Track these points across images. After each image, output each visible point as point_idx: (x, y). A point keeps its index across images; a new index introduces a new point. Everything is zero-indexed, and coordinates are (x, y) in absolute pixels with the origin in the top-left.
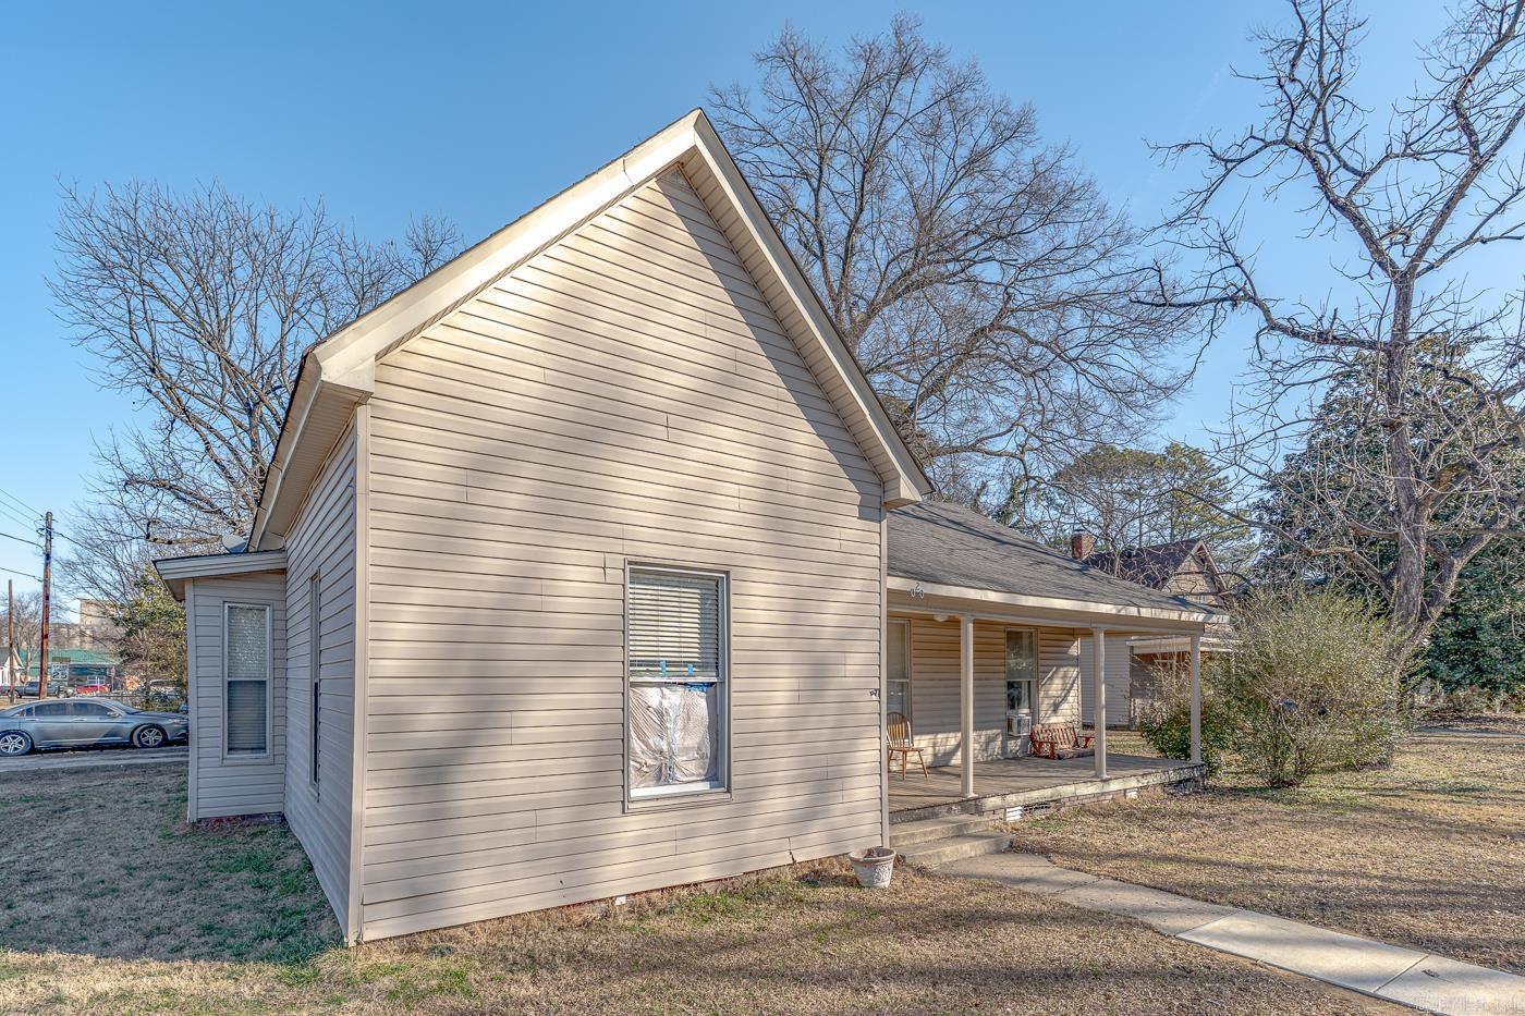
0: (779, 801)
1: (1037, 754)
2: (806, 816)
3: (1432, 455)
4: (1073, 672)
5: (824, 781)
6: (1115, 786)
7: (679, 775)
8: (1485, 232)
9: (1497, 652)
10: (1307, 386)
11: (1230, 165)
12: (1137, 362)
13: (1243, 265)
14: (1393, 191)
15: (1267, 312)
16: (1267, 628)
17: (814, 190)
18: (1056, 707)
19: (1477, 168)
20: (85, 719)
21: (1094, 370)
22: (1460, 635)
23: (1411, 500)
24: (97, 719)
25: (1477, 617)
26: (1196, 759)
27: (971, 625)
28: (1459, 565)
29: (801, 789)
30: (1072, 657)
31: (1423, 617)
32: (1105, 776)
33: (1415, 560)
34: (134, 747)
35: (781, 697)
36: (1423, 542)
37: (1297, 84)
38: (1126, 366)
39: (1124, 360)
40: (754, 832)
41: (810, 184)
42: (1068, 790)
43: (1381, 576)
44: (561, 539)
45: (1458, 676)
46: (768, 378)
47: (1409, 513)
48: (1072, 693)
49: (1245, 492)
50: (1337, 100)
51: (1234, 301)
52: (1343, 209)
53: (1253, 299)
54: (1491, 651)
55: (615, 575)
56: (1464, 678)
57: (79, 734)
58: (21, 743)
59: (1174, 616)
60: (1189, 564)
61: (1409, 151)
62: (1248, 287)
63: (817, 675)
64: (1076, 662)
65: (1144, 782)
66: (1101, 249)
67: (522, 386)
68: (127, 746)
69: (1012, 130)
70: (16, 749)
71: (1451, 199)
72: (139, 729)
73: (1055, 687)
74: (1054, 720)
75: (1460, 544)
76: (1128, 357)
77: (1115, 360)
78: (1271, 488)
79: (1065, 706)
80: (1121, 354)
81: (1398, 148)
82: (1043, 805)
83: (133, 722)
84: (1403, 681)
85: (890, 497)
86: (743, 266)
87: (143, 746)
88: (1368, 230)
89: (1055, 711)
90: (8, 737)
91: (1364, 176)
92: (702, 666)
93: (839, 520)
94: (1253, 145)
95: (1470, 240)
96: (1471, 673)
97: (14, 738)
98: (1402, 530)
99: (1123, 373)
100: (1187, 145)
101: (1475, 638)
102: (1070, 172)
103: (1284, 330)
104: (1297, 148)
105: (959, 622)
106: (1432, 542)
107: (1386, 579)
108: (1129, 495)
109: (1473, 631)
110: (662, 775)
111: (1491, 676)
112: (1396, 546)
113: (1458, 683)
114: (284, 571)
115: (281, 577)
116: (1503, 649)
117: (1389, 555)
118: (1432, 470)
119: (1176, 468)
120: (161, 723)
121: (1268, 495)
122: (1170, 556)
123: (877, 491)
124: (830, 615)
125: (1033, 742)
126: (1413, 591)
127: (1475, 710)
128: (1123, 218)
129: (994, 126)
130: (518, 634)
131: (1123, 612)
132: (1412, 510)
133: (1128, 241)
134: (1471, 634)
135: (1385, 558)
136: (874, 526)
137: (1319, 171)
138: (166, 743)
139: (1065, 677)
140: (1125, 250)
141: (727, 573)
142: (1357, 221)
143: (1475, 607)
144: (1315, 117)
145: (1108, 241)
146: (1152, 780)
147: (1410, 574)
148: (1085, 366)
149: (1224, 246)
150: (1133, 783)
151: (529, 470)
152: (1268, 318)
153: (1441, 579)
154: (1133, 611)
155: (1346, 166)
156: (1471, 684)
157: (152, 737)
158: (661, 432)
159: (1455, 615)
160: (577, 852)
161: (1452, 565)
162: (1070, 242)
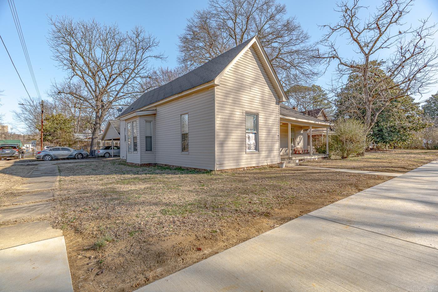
0: (264, 154)
1: (295, 153)
2: (268, 157)
3: (372, 91)
4: (301, 136)
5: (270, 150)
6: (313, 157)
7: (251, 149)
8: (383, 46)
9: (386, 134)
10: (347, 75)
11: (334, 30)
12: (310, 67)
13: (336, 51)
14: (365, 37)
15: (340, 60)
16: (342, 126)
17: (234, 23)
18: (298, 144)
19: (381, 35)
20: (64, 152)
21: (300, 68)
22: (378, 131)
23: (368, 100)
24: (67, 152)
25: (382, 127)
26: (327, 153)
27: (290, 125)
28: (378, 114)
29: (267, 152)
30: (301, 133)
31: (371, 125)
32: (312, 155)
33: (369, 113)
34: (76, 159)
35: (264, 136)
36: (371, 109)
37: (347, 14)
38: (307, 68)
39: (307, 67)
40: (261, 159)
41: (233, 22)
42: (306, 157)
43: (362, 116)
44: (236, 108)
45: (378, 140)
46: (262, 79)
47: (368, 103)
48: (301, 141)
49: (332, 96)
50: (354, 17)
51: (334, 58)
52: (356, 41)
53: (338, 58)
54: (385, 134)
55: (244, 114)
56: (380, 140)
57: (63, 155)
58: (49, 158)
59: (324, 124)
60: (320, 114)
61: (368, 28)
62: (336, 55)
63: (269, 131)
64: (302, 134)
65: (318, 157)
66: (301, 40)
67: (231, 82)
68: (74, 158)
69: (281, 10)
70: (48, 159)
71: (376, 41)
72: (77, 154)
73: (298, 139)
74: (298, 146)
75: (377, 110)
76: (308, 66)
77: (305, 67)
78: (338, 96)
79: (300, 144)
80: (307, 65)
81: (366, 28)
82: (302, 160)
83: (76, 153)
84: (367, 136)
85: (281, 100)
86: (260, 60)
87: (78, 159)
88: (360, 45)
89: (298, 145)
90: (47, 156)
91: (360, 33)
92: (254, 130)
93: (272, 105)
94: (339, 27)
95: (380, 48)
96: (381, 139)
97: (48, 156)
98: (366, 107)
99: (306, 69)
100: (325, 26)
101: (382, 131)
102: (296, 23)
103: (344, 64)
104: (347, 28)
105: (288, 124)
106: (372, 109)
107: (363, 117)
108: (303, 97)
109: (382, 129)
110: (249, 149)
111: (385, 140)
112: (365, 110)
113: (378, 142)
114: (155, 114)
115: (154, 115)
116: (388, 134)
117: (364, 112)
118: (372, 94)
119: (314, 91)
120: (82, 153)
121: (336, 98)
122: (318, 111)
123: (279, 99)
124: (271, 121)
125: (295, 151)
126: (369, 119)
127: (382, 149)
128: (306, 34)
129: (276, 9)
130: (231, 123)
131: (316, 123)
132: (369, 102)
133: (307, 38)
134: (381, 130)
135: (363, 113)
136: (278, 106)
137: (351, 33)
138: (83, 158)
139: (300, 138)
140: (307, 41)
141: (258, 114)
142: (358, 43)
143: (382, 124)
144: (350, 22)
145: (303, 38)
146: (320, 157)
147: (368, 116)
148: (297, 67)
149: (332, 46)
150: (316, 157)
151: (232, 96)
152: (341, 62)
153: (374, 117)
154: (317, 123)
155: (356, 31)
156: (381, 142)
157: (80, 156)
158: (249, 90)
159: (378, 126)
160: (238, 160)
161: (376, 114)
162: (295, 39)
